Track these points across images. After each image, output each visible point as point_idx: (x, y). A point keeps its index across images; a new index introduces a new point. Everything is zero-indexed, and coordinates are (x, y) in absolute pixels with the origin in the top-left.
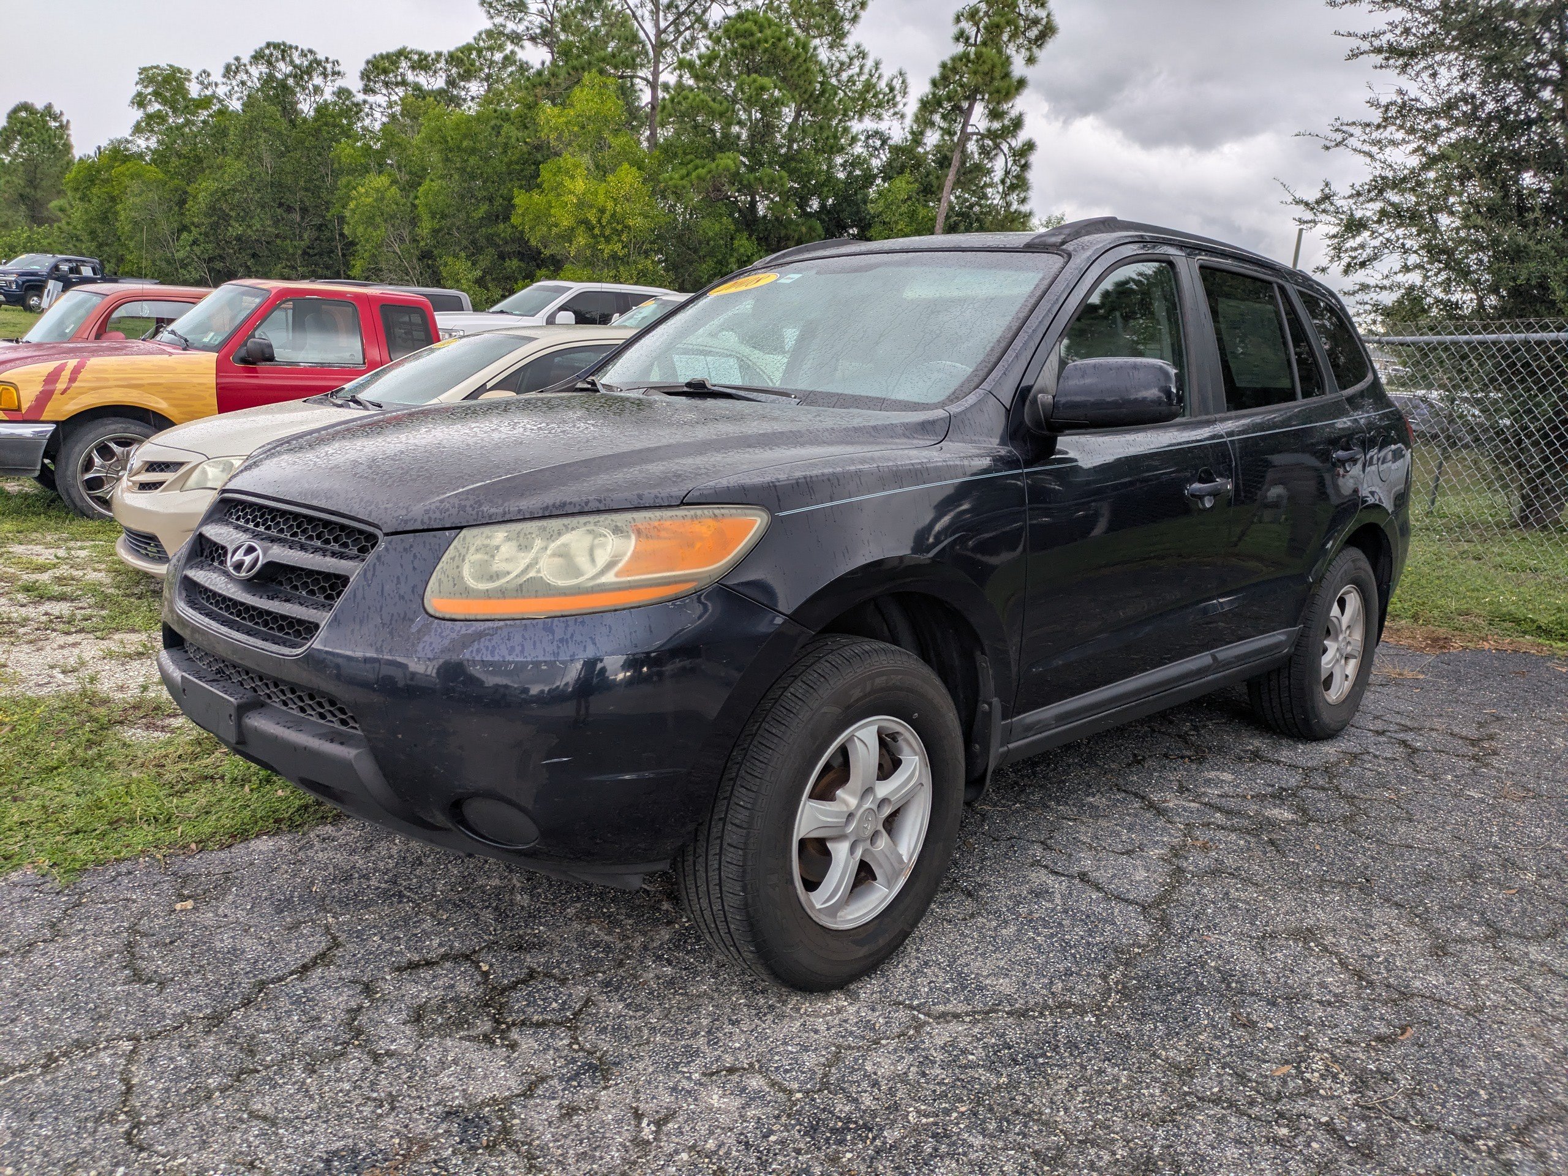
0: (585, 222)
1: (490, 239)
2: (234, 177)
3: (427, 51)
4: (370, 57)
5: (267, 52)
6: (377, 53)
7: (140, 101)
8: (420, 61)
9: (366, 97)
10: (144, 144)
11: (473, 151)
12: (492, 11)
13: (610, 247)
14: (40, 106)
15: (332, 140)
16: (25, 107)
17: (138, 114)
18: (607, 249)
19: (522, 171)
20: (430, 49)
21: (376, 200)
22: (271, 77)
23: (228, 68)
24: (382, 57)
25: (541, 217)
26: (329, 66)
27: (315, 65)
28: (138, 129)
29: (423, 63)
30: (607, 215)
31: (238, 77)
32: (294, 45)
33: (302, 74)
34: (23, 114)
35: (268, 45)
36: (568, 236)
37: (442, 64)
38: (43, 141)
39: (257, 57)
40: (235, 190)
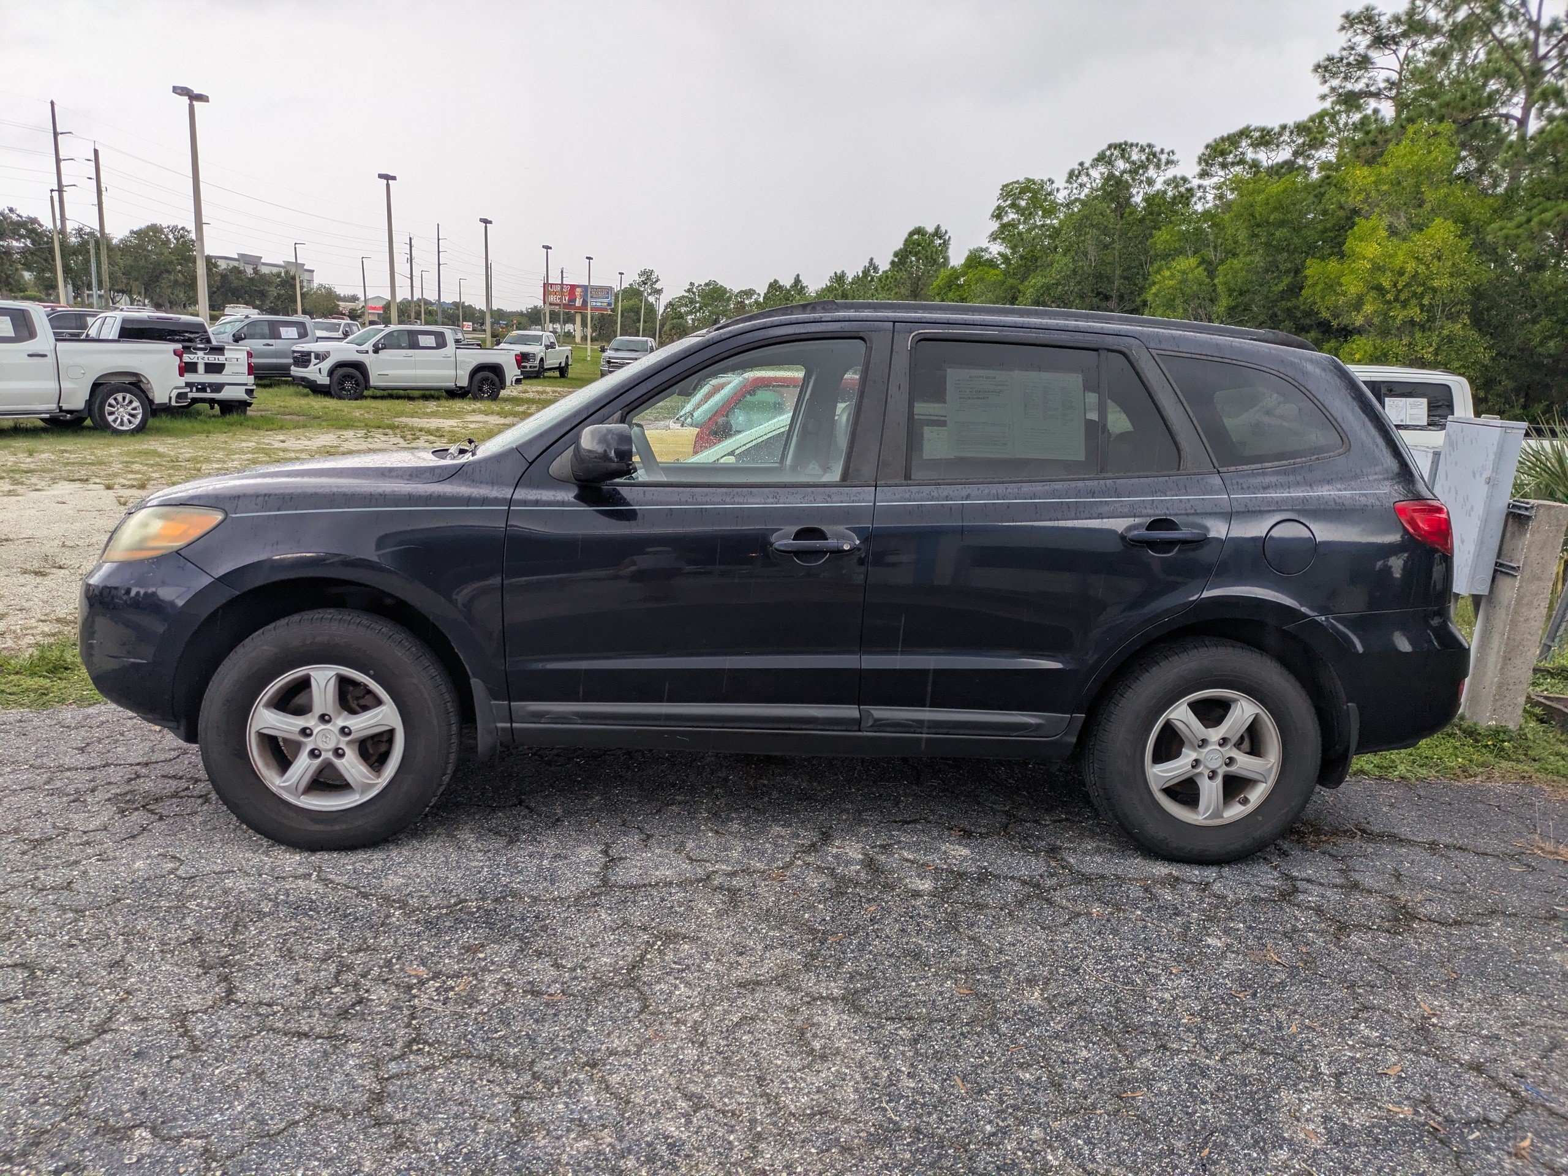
0: (1379, 288)
1: (1289, 311)
2: (1060, 272)
3: (1270, 126)
4: (1210, 140)
5: (1108, 153)
6: (1218, 136)
7: (998, 214)
8: (1262, 137)
9: (1201, 182)
10: (996, 249)
11: (1282, 224)
12: (1327, 75)
13: (1405, 313)
14: (930, 229)
15: (1155, 228)
16: (919, 231)
17: (995, 226)
18: (1400, 315)
19: (1336, 237)
20: (1274, 124)
21: (1180, 282)
22: (1111, 176)
23: (1071, 174)
24: (1223, 139)
25: (1332, 286)
26: (1164, 157)
27: (1152, 157)
28: (994, 237)
29: (1266, 139)
30: (1405, 278)
31: (1079, 181)
32: (1135, 142)
33: (1137, 169)
34: (916, 237)
35: (1110, 147)
36: (1358, 304)
37: (1286, 137)
38: (927, 258)
39: (1101, 158)
40: (1058, 284)
